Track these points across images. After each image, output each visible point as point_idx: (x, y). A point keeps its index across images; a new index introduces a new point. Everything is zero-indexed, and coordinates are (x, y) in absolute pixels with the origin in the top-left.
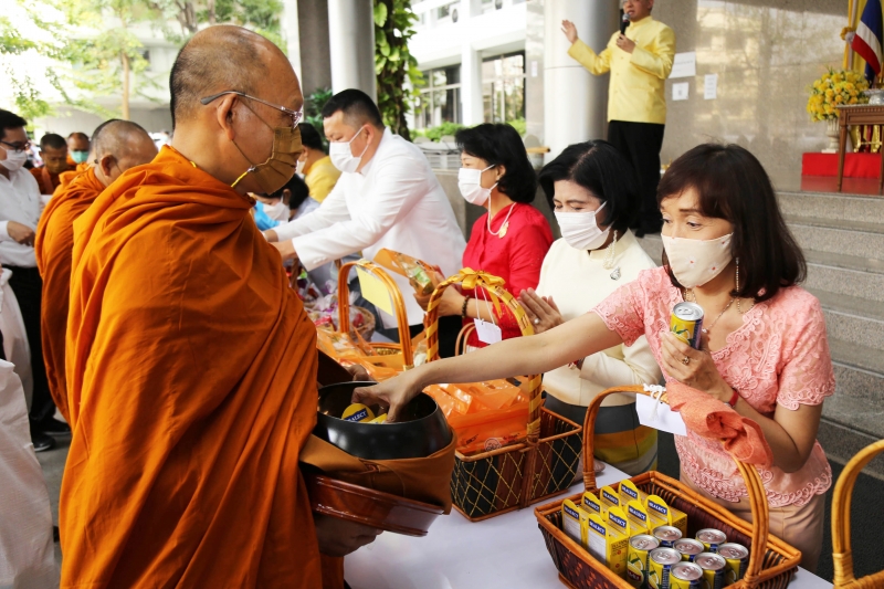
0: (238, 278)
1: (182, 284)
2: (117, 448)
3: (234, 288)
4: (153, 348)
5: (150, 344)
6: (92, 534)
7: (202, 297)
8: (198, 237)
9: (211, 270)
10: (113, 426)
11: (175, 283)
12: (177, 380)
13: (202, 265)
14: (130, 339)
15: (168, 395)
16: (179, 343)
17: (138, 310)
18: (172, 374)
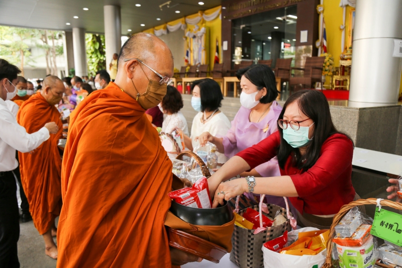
0: (139, 140)
1: (112, 141)
2: (78, 215)
3: (135, 144)
4: (97, 169)
5: (96, 168)
6: (67, 253)
7: (121, 148)
8: (121, 121)
9: (126, 136)
10: (77, 204)
11: (109, 141)
12: (107, 185)
13: (122, 134)
14: (87, 165)
15: (102, 192)
16: (109, 168)
17: (92, 152)
18: (104, 182)
